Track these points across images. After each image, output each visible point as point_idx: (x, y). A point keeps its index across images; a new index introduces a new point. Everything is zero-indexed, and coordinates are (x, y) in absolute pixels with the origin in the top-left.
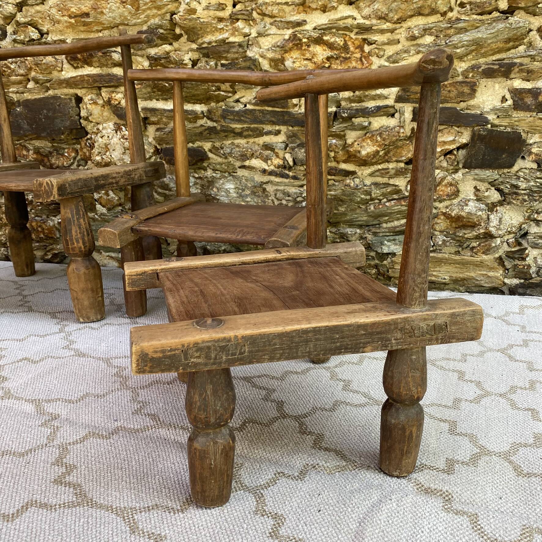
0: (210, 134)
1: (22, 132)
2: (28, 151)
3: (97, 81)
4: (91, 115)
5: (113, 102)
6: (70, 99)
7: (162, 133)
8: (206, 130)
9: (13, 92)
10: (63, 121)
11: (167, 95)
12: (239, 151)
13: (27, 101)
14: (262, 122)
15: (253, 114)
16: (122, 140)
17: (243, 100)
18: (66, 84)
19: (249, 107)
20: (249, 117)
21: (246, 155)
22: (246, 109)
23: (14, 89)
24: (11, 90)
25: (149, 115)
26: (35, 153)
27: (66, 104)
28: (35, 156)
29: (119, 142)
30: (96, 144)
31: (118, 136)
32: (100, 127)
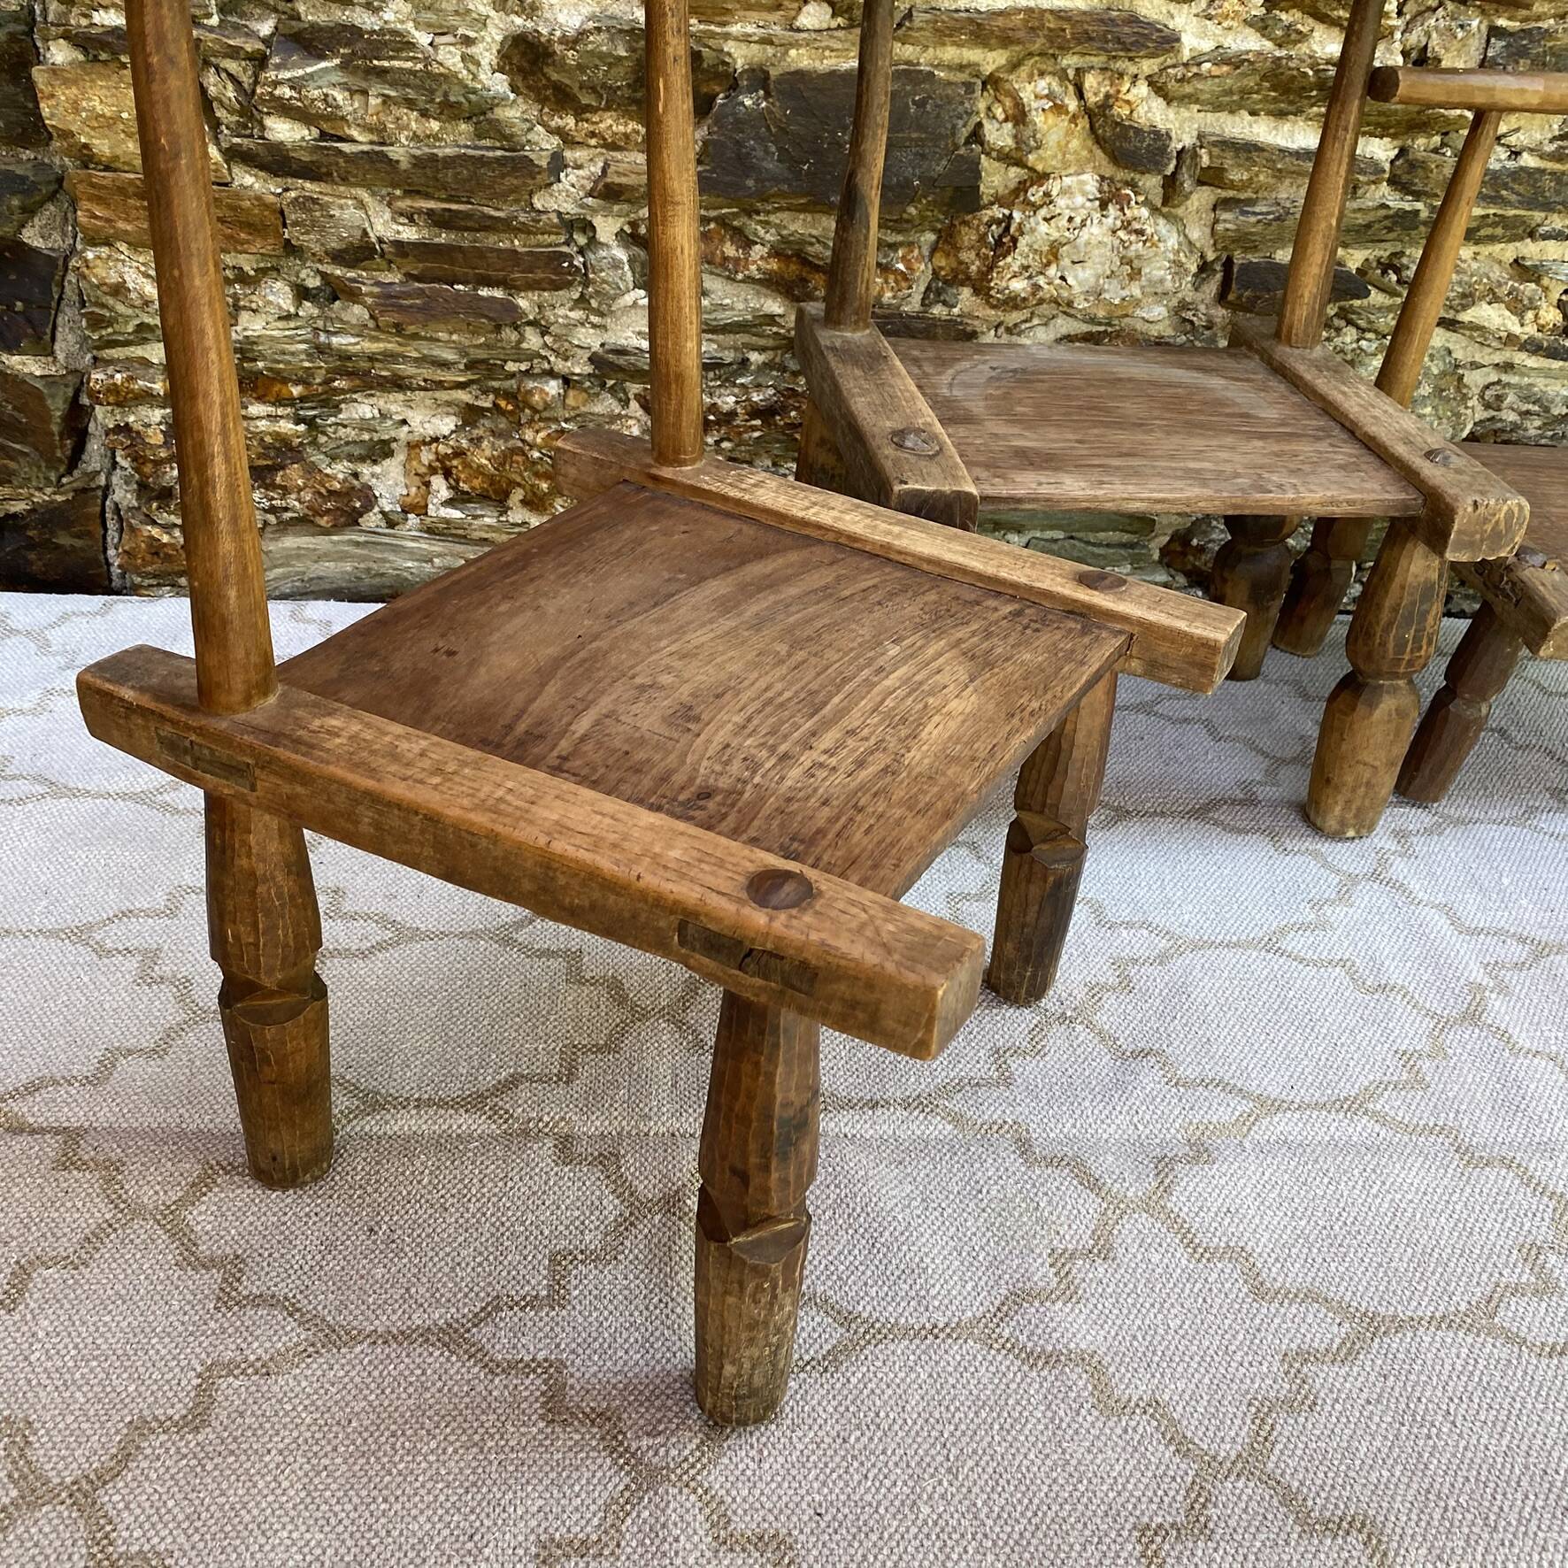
0: (1390, 230)
1: (750, 183)
2: (747, 243)
3: (1091, 39)
4: (1038, 148)
5: (1116, 110)
6: (969, 87)
7: (1253, 219)
8: (1386, 217)
9: (746, 39)
10: (923, 156)
11: (1291, 103)
12: (1460, 283)
13: (800, 75)
14: (1548, 207)
15: (1536, 181)
16: (1121, 234)
17: (1512, 140)
18: (972, 33)
19: (1528, 161)
20: (1521, 189)
21: (1471, 295)
22: (1522, 169)
23: (750, 29)
24: (735, 29)
25: (1228, 163)
26: (776, 253)
27: (950, 101)
28: (774, 265)
29: (1108, 239)
30: (1023, 243)
31: (1110, 221)
32: (1054, 187)
